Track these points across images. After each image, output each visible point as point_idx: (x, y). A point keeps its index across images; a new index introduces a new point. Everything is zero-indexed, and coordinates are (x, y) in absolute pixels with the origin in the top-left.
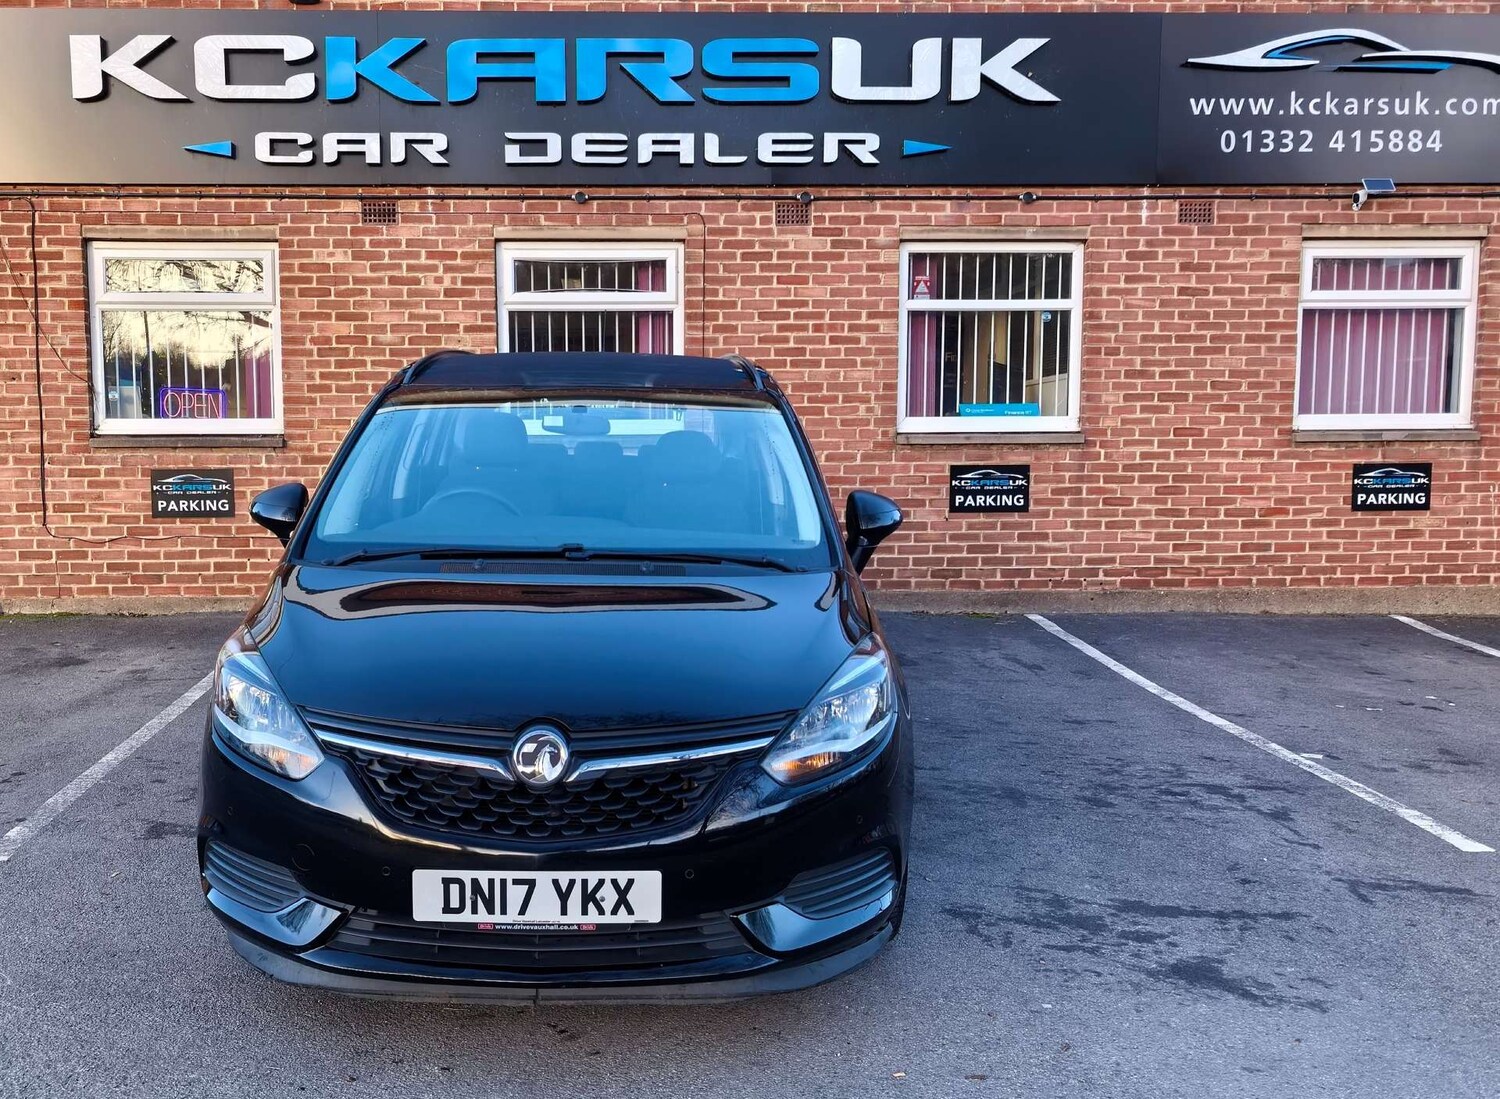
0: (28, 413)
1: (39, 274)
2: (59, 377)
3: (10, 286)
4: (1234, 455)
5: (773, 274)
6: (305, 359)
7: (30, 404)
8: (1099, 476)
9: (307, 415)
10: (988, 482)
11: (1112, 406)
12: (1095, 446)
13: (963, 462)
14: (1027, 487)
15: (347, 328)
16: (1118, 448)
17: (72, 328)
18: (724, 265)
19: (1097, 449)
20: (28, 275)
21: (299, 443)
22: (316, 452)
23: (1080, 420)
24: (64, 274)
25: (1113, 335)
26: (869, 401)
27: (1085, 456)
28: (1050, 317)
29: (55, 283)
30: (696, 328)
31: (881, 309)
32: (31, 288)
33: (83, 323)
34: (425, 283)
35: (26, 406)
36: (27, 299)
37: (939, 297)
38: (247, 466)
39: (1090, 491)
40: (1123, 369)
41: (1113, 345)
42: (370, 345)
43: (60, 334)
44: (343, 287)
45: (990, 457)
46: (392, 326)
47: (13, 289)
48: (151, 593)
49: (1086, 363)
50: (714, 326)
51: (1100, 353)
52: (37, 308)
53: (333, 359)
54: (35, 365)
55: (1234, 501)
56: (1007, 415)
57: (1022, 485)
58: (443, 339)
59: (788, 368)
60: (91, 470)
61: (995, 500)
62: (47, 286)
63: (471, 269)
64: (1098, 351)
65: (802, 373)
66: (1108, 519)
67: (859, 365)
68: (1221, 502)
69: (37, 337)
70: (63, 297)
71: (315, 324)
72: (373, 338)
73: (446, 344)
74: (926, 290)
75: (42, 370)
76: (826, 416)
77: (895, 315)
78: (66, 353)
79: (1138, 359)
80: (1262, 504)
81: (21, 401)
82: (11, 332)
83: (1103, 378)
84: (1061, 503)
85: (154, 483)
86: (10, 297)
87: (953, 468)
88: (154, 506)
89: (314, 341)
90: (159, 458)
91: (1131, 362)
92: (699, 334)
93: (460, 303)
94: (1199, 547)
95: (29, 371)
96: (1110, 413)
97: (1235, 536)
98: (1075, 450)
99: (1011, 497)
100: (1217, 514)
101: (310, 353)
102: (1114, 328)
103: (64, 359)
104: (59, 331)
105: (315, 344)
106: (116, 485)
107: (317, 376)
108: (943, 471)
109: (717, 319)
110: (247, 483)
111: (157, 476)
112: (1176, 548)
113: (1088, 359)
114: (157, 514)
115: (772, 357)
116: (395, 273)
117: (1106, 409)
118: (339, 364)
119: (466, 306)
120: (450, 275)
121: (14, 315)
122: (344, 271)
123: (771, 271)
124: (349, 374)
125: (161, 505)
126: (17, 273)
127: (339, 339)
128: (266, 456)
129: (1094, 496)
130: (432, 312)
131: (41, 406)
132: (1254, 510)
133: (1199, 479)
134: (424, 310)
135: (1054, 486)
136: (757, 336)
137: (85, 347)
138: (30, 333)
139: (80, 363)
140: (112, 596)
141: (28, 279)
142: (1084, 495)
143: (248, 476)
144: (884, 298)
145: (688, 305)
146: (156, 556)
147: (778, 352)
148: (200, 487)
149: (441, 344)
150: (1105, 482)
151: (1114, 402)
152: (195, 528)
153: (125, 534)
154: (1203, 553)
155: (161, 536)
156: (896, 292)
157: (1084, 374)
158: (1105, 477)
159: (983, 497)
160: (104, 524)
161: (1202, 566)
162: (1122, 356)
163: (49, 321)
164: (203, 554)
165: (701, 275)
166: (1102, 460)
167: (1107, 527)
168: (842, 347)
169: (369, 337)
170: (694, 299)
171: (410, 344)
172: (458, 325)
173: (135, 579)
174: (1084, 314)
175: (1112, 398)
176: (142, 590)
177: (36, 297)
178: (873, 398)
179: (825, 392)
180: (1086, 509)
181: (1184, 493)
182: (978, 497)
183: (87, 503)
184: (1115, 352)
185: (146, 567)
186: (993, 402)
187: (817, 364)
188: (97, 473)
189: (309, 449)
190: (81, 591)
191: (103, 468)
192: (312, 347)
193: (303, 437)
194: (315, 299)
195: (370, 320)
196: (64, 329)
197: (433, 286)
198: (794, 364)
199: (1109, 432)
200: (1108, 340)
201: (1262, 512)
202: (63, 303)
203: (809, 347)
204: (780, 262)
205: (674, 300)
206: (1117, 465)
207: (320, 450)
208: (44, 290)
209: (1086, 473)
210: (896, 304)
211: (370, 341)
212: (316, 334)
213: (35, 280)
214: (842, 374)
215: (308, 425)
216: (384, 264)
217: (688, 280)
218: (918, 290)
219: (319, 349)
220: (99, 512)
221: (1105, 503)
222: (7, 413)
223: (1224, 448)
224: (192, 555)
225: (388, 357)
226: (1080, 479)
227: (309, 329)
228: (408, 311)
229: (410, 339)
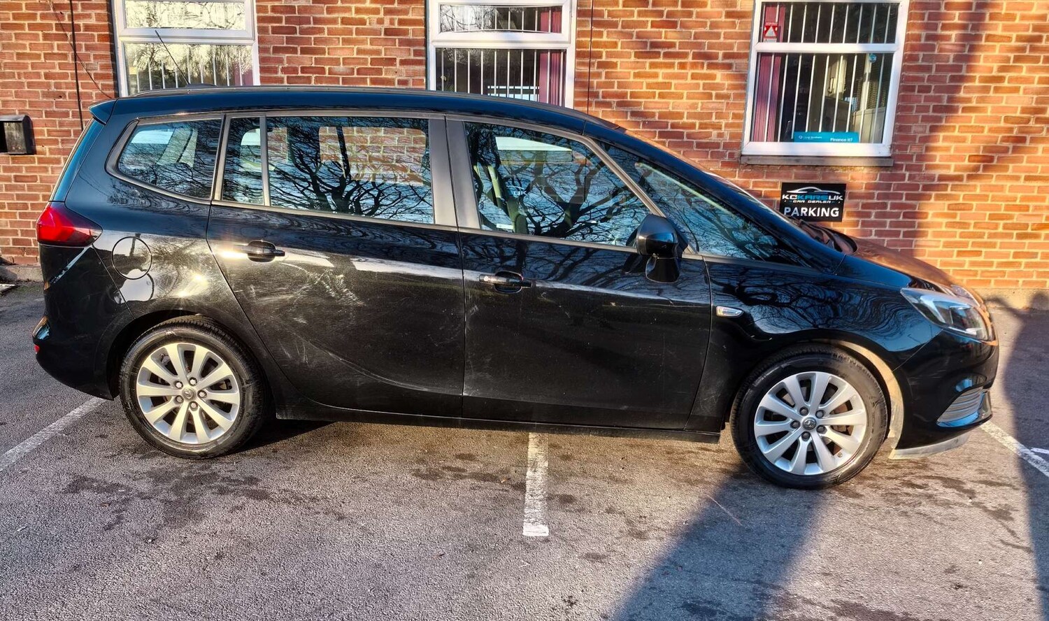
0: (72, 124)
1: (74, 12)
2: (94, 96)
3: (54, 23)
4: (1017, 178)
5: (647, 19)
7: (73, 116)
8: (902, 194)
10: (811, 197)
11: (920, 135)
12: (902, 169)
13: (793, 180)
14: (842, 202)
15: (309, 60)
16: (921, 170)
17: (102, 57)
18: (609, 12)
19: (904, 171)
20: (67, 13)
23: (892, 147)
24: (93, 12)
25: (926, 75)
26: (721, 129)
27: (893, 177)
28: (875, 59)
29: (87, 20)
30: (583, 64)
31: (735, 50)
32: (69, 24)
33: (109, 53)
34: (370, 24)
35: (71, 118)
36: (67, 33)
37: (785, 40)
39: (894, 206)
40: (932, 105)
41: (926, 83)
42: (327, 75)
43: (92, 61)
44: (305, 26)
45: (814, 177)
46: (343, 59)
47: (56, 24)
49: (901, 98)
50: (598, 62)
51: (914, 91)
52: (74, 40)
54: (75, 86)
55: (1011, 217)
56: (832, 141)
57: (839, 200)
58: (384, 70)
59: (657, 99)
61: (816, 212)
62: (81, 23)
63: (406, 12)
64: (912, 89)
65: (668, 104)
66: (906, 229)
67: (714, 97)
68: (1001, 217)
69: (76, 64)
70: (94, 31)
71: (285, 56)
72: (330, 68)
73: (386, 74)
74: (774, 35)
75: (81, 90)
76: (685, 139)
77: (747, 56)
78: (98, 76)
79: (945, 96)
80: (1037, 221)
81: (67, 115)
82: (57, 60)
83: (914, 111)
84: (869, 215)
86: (54, 31)
87: (784, 185)
89: (284, 70)
91: (939, 99)
92: (585, 69)
93: (397, 41)
94: (978, 253)
95: (71, 90)
96: (917, 142)
97: (1011, 246)
98: (885, 172)
99: (829, 209)
100: (996, 227)
101: (281, 80)
102: (928, 69)
103: (97, 82)
104: (92, 58)
105: (285, 73)
108: (776, 187)
109: (601, 57)
112: (960, 254)
113: (903, 95)
115: (644, 89)
116: (347, 15)
117: (914, 138)
119: (402, 43)
120: (389, 17)
121: (58, 45)
122: (306, 13)
123: (647, 16)
126: (58, 12)
127: (304, 70)
129: (896, 211)
130: (375, 47)
131: (81, 118)
132: (1027, 225)
133: (985, 197)
134: (368, 47)
135: (865, 201)
136: (632, 72)
137: (111, 72)
138: (70, 60)
139: (108, 85)
141: (66, 17)
142: (888, 209)
144: (738, 41)
145: (578, 45)
147: (649, 86)
149: (382, 74)
150: (907, 199)
151: (922, 132)
154: (981, 259)
156: (749, 36)
157: (899, 108)
158: (907, 195)
159: (806, 209)
161: (980, 269)
162: (932, 93)
163: (83, 51)
165: (590, 19)
166: (906, 181)
167: (904, 236)
168: (701, 82)
169: (327, 68)
170: (583, 39)
171: (358, 74)
172: (395, 59)
174: (904, 56)
175: (921, 129)
177: (73, 31)
178: (723, 125)
179: (685, 120)
180: (888, 221)
181: (971, 209)
182: (802, 209)
184: (927, 89)
186: (822, 131)
187: (680, 96)
192: (283, 75)
194: (284, 36)
195: (327, 54)
196: (96, 57)
197: (376, 26)
198: (661, 96)
199: (915, 158)
200: (922, 79)
201: (1035, 227)
202: (93, 35)
203: (674, 82)
204: (654, 9)
205: (567, 40)
206: (918, 185)
208: (79, 25)
209: (892, 191)
210: (749, 46)
211: (327, 72)
212: (286, 65)
213: (72, 17)
214: (700, 105)
216: (337, 7)
217: (579, 24)
218: (767, 34)
219: (288, 77)
221: (905, 216)
222: (57, 123)
223: (1010, 173)
226: (887, 196)
227: (281, 61)
228: (356, 47)
229: (358, 70)
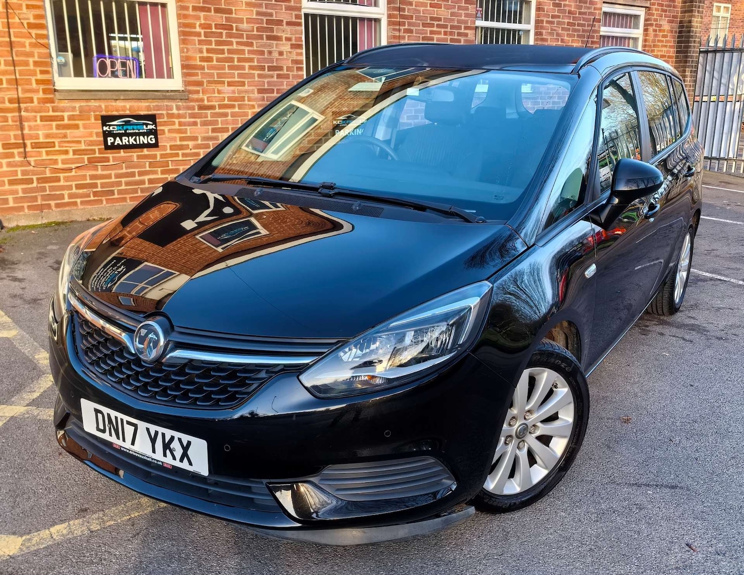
2: (27, 45)
6: (196, 39)
7: (6, 66)
9: (200, 77)
15: (221, 19)
17: (34, 7)
21: (195, 96)
22: (206, 103)
30: (395, 30)
31: (469, 25)
38: (164, 112)
42: (234, 31)
43: (25, 11)
46: (246, 19)
48: (107, 203)
50: (403, 29)
53: (213, 39)
54: (7, 35)
58: (275, 29)
60: (57, 116)
69: (7, 12)
71: (202, 14)
72: (236, 26)
73: (276, 32)
74: (480, 15)
75: (13, 39)
77: (474, 28)
78: (31, 26)
85: (104, 124)
88: (106, 141)
89: (202, 26)
90: (106, 107)
92: (397, 34)
93: (284, 7)
101: (199, 34)
103: (30, 31)
104: (24, 9)
105: (202, 29)
106: (76, 127)
107: (205, 51)
109: (405, 26)
110: (165, 124)
111: (106, 120)
114: (107, 147)
118: (218, 43)
119: (287, 8)
124: (223, 50)
125: (110, 140)
127: (216, 26)
128: (176, 105)
130: (269, 11)
131: (15, 67)
134: (264, 10)
136: (421, 36)
139: (42, 34)
140: (80, 207)
143: (165, 119)
144: (470, 19)
145: (389, 16)
146: (109, 177)
148: (135, 127)
149: (274, 32)
152: (134, 154)
153: (86, 162)
155: (111, 163)
160: (71, 155)
164: (140, 174)
169: (234, 25)
171: (258, 31)
173: (95, 194)
176: (101, 201)
183: (57, 141)
185: (103, 185)
188: (62, 119)
189: (202, 100)
190: (57, 205)
191: (66, 114)
192: (200, 30)
193: (198, 92)
195: (234, 14)
196: (28, 7)
205: (382, 12)
207: (208, 101)
210: (474, 22)
211: (235, 29)
212: (203, 22)
215: (200, 84)
219: (205, 32)
220: (66, 147)
224: (132, 175)
225: (245, 40)
227: (198, 18)
228: (255, 9)
229: (257, 28)
